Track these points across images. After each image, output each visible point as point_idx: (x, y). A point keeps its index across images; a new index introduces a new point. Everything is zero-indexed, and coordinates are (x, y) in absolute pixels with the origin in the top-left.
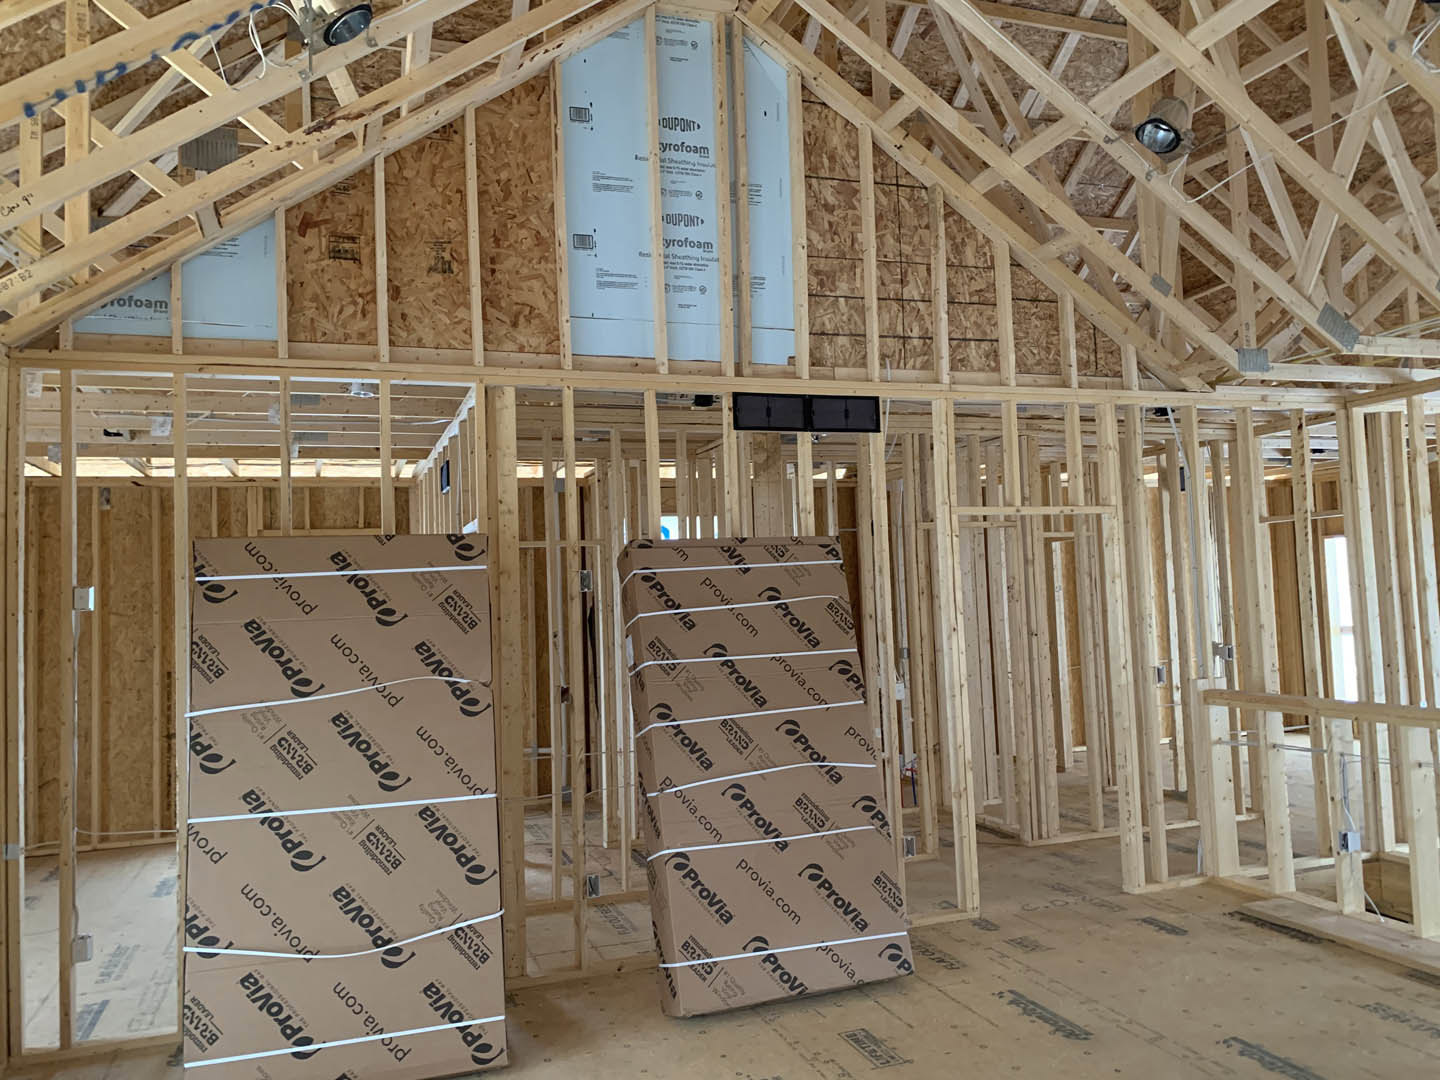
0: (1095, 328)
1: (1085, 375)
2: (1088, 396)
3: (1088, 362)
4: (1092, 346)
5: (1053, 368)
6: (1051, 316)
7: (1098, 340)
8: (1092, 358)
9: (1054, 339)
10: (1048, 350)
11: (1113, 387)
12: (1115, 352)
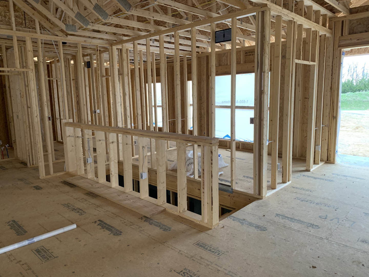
0: (24, 12)
1: (21, 27)
2: (20, 34)
3: (22, 23)
4: (24, 18)
5: (8, 23)
6: (6, 6)
7: (26, 16)
8: (24, 22)
9: (8, 14)
10: (5, 17)
11: (33, 32)
12: (33, 21)
